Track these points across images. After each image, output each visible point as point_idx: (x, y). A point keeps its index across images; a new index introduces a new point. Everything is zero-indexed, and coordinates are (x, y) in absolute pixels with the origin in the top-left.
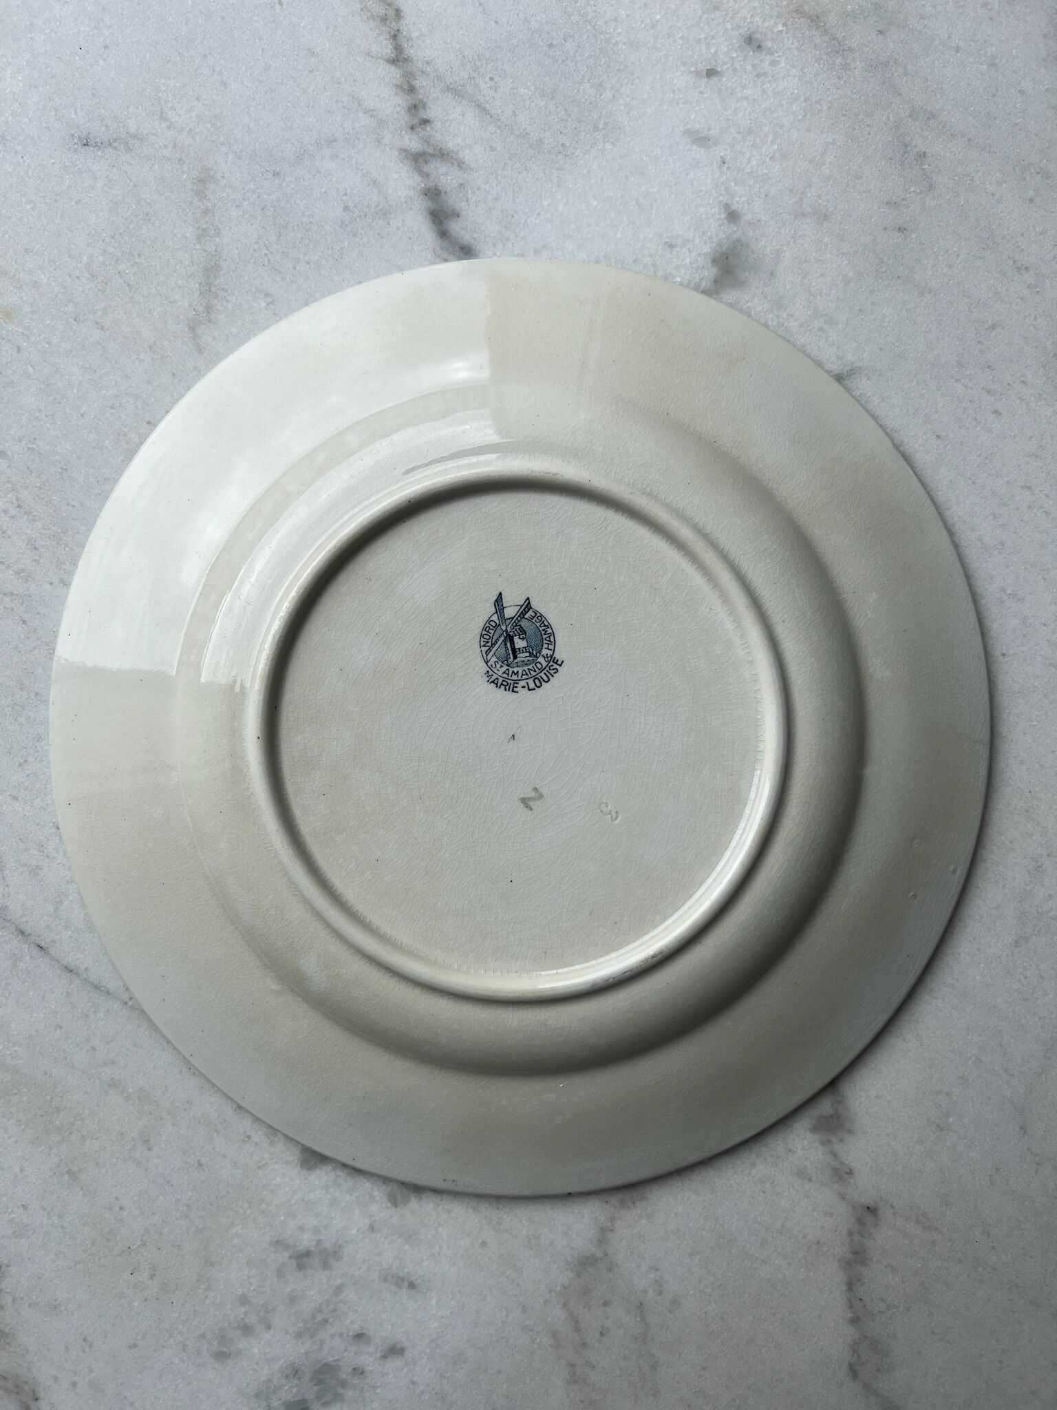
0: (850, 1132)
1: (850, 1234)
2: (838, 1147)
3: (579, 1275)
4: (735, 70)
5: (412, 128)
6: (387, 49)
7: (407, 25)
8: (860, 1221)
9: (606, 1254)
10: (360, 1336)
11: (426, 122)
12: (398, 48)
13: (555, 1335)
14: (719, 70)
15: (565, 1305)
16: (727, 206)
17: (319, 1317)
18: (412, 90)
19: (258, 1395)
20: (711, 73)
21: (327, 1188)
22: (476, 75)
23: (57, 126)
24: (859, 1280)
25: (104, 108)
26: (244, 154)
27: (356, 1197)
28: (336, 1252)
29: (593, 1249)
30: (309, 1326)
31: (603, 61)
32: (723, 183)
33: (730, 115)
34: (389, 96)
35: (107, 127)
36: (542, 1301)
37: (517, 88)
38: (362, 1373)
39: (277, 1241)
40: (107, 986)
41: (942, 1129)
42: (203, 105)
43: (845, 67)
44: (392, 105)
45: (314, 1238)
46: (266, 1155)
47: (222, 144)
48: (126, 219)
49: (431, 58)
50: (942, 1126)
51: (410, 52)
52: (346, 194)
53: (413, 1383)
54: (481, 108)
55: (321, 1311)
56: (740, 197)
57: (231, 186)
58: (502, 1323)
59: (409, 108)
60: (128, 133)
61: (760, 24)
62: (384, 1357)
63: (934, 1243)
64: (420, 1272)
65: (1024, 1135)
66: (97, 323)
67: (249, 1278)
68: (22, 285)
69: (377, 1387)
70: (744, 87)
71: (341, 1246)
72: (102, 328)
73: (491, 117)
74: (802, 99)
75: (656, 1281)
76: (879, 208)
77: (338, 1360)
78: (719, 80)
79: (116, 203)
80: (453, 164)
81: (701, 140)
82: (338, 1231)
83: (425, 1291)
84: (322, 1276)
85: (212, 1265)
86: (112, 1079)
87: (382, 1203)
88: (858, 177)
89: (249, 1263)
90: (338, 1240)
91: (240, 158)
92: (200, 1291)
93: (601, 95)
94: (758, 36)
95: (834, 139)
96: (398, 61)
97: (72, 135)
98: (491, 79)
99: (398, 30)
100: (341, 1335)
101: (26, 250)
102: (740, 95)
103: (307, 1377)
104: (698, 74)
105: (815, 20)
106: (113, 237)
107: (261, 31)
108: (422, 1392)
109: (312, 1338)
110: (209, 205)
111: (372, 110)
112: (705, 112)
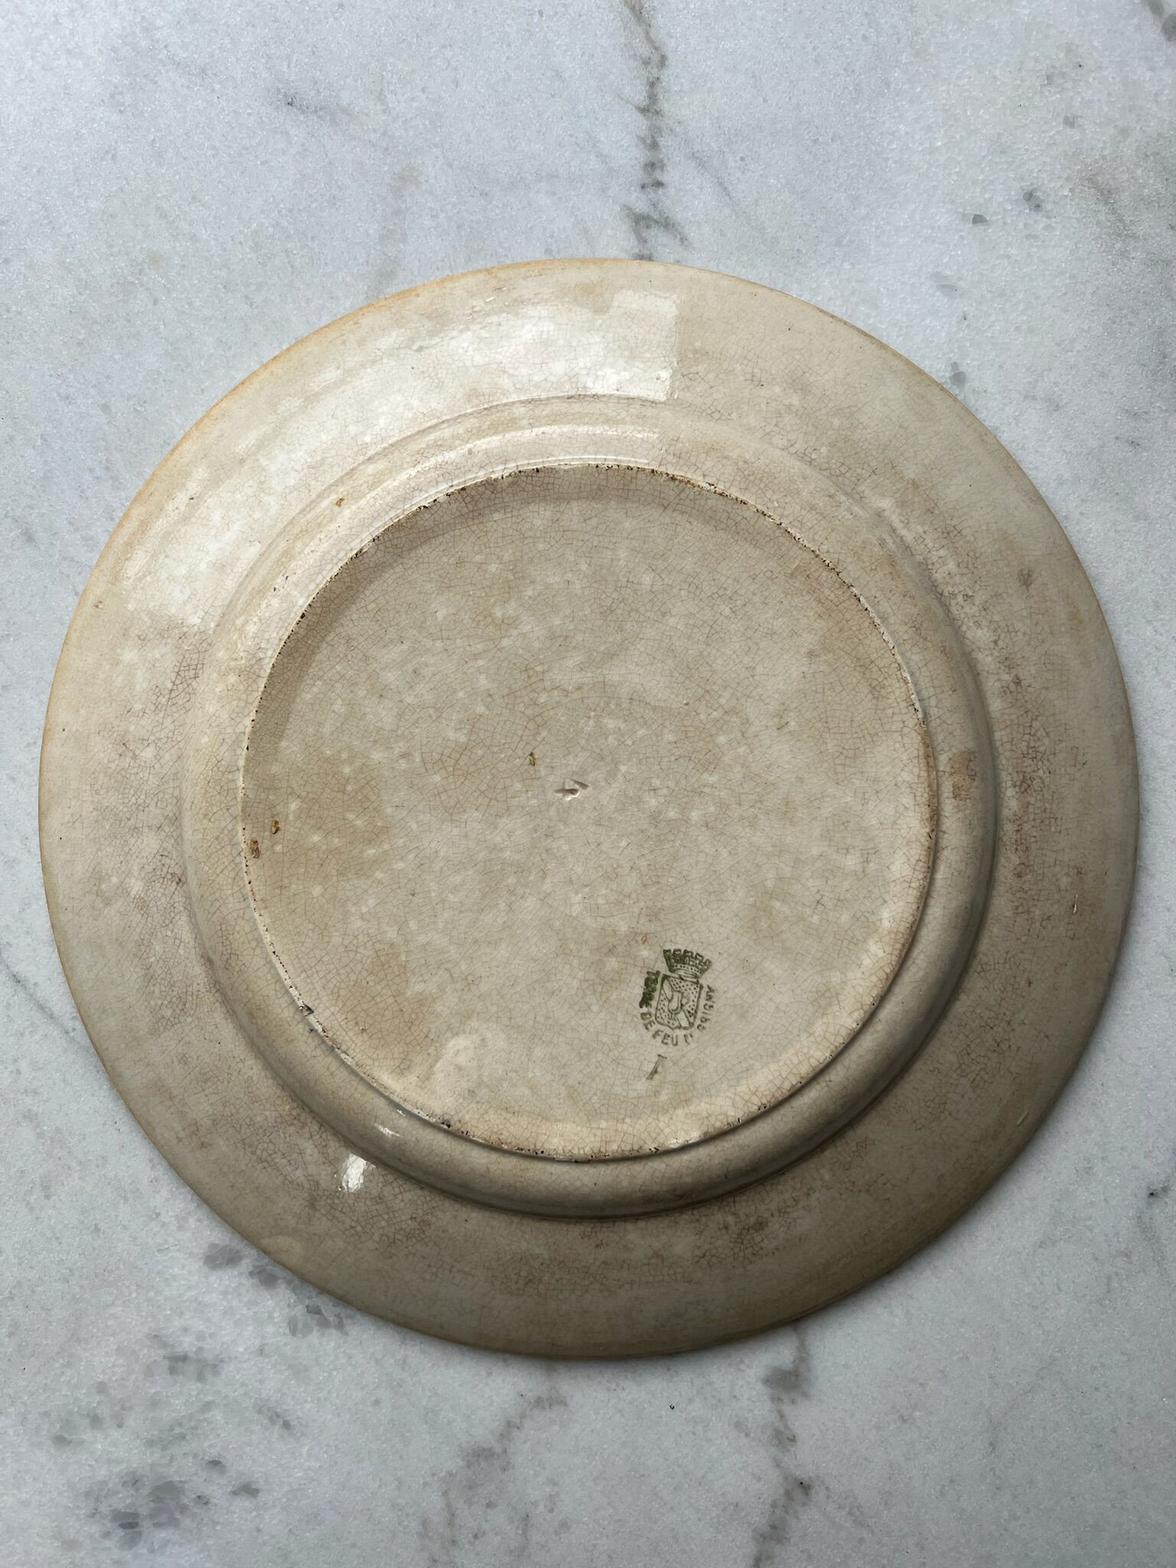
0: (806, 1395)
1: (774, 1505)
2: (787, 1409)
3: (469, 1466)
4: (1005, 223)
5: (643, 187)
6: (641, 97)
7: (666, 75)
8: (788, 1495)
9: (505, 1451)
10: (215, 1464)
11: (659, 184)
12: (653, 98)
13: (425, 1523)
14: (988, 219)
15: (445, 1494)
16: (955, 365)
17: (177, 1430)
18: (654, 146)
19: (87, 1494)
20: (978, 219)
21: (226, 1293)
22: (727, 150)
23: (265, 75)
24: (769, 1558)
25: (320, 71)
26: (456, 163)
27: (254, 1312)
28: (215, 1366)
29: (493, 1442)
30: (164, 1436)
31: (867, 173)
32: (957, 340)
33: (986, 270)
34: (629, 146)
35: (318, 92)
36: (421, 1482)
37: (767, 177)
38: (206, 1503)
39: (156, 1336)
40: (54, 1009)
41: (905, 1421)
42: (427, 97)
43: (1123, 254)
44: (629, 156)
45: (196, 1343)
46: (170, 1239)
47: (436, 145)
48: (310, 196)
49: (685, 118)
50: (905, 1418)
51: (665, 106)
52: (552, 236)
53: (258, 1530)
54: (723, 187)
55: (180, 1425)
56: (972, 360)
57: (431, 193)
58: (372, 1493)
59: (646, 165)
60: (337, 104)
61: (1046, 182)
62: (235, 1493)
63: (861, 1541)
64: (299, 1413)
65: (991, 1452)
66: (246, 297)
67: (114, 1366)
68: (178, 235)
69: (218, 1523)
70: (1009, 244)
71: (222, 1361)
72: (251, 305)
73: (730, 199)
74: (1068, 275)
75: (551, 1496)
76: (1116, 414)
77: (185, 1482)
78: (985, 230)
79: (304, 175)
80: (675, 237)
81: (948, 288)
82: (223, 1343)
83: (299, 1435)
84: (194, 1387)
85: (79, 1340)
86: (29, 1110)
87: (280, 1327)
88: (1103, 375)
89: (119, 1351)
90: (221, 1353)
91: (450, 166)
92: (57, 1365)
93: (854, 209)
94: (1038, 194)
95: (1089, 327)
96: (648, 111)
97: (279, 90)
98: (742, 159)
99: (658, 78)
100: (195, 1456)
101: (194, 198)
102: (1002, 252)
103: (145, 1491)
104: (964, 216)
105: (1106, 195)
106: (290, 211)
107: (512, 37)
108: (265, 1543)
109: (163, 1450)
110: (403, 206)
111: (606, 156)
112: (960, 259)
